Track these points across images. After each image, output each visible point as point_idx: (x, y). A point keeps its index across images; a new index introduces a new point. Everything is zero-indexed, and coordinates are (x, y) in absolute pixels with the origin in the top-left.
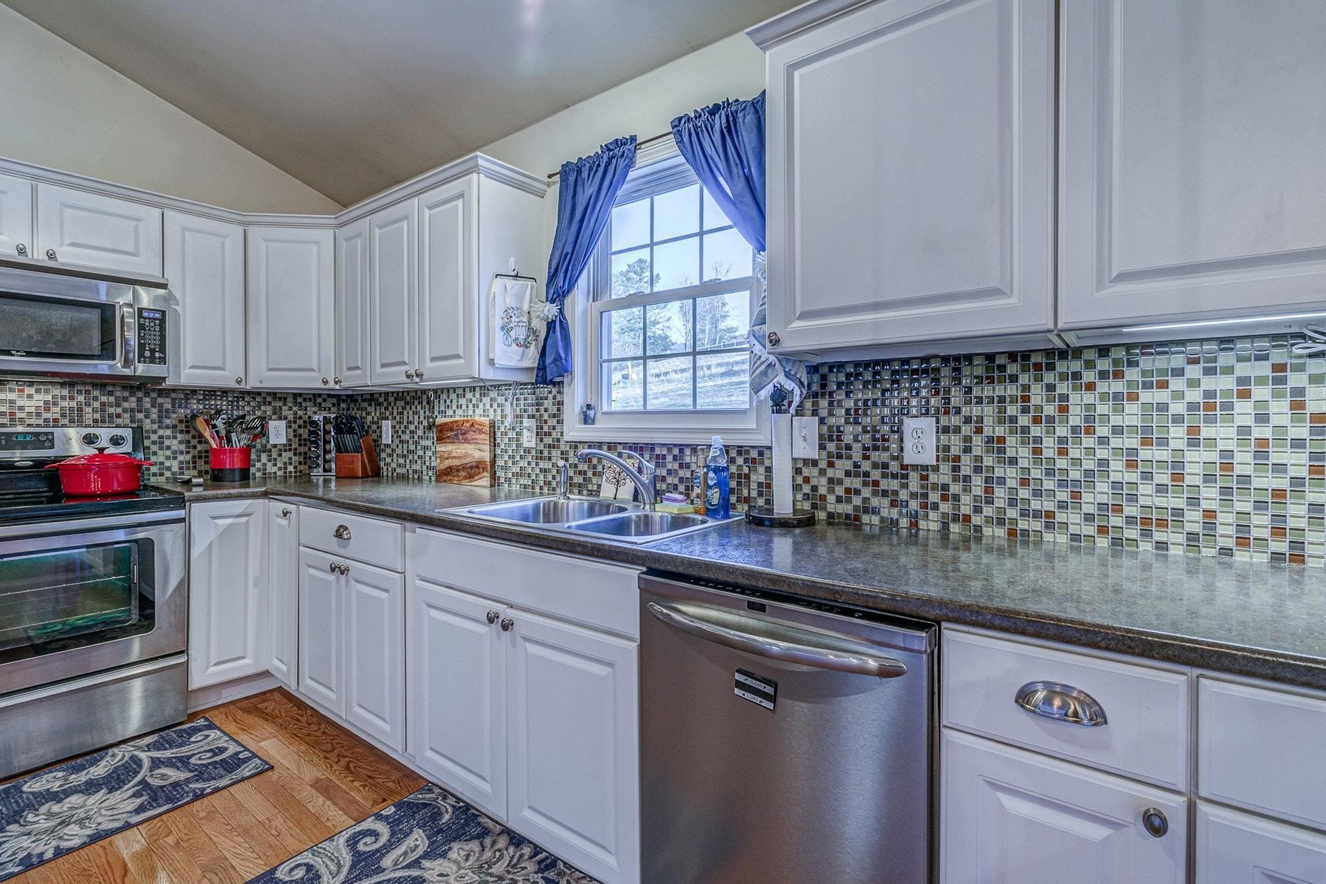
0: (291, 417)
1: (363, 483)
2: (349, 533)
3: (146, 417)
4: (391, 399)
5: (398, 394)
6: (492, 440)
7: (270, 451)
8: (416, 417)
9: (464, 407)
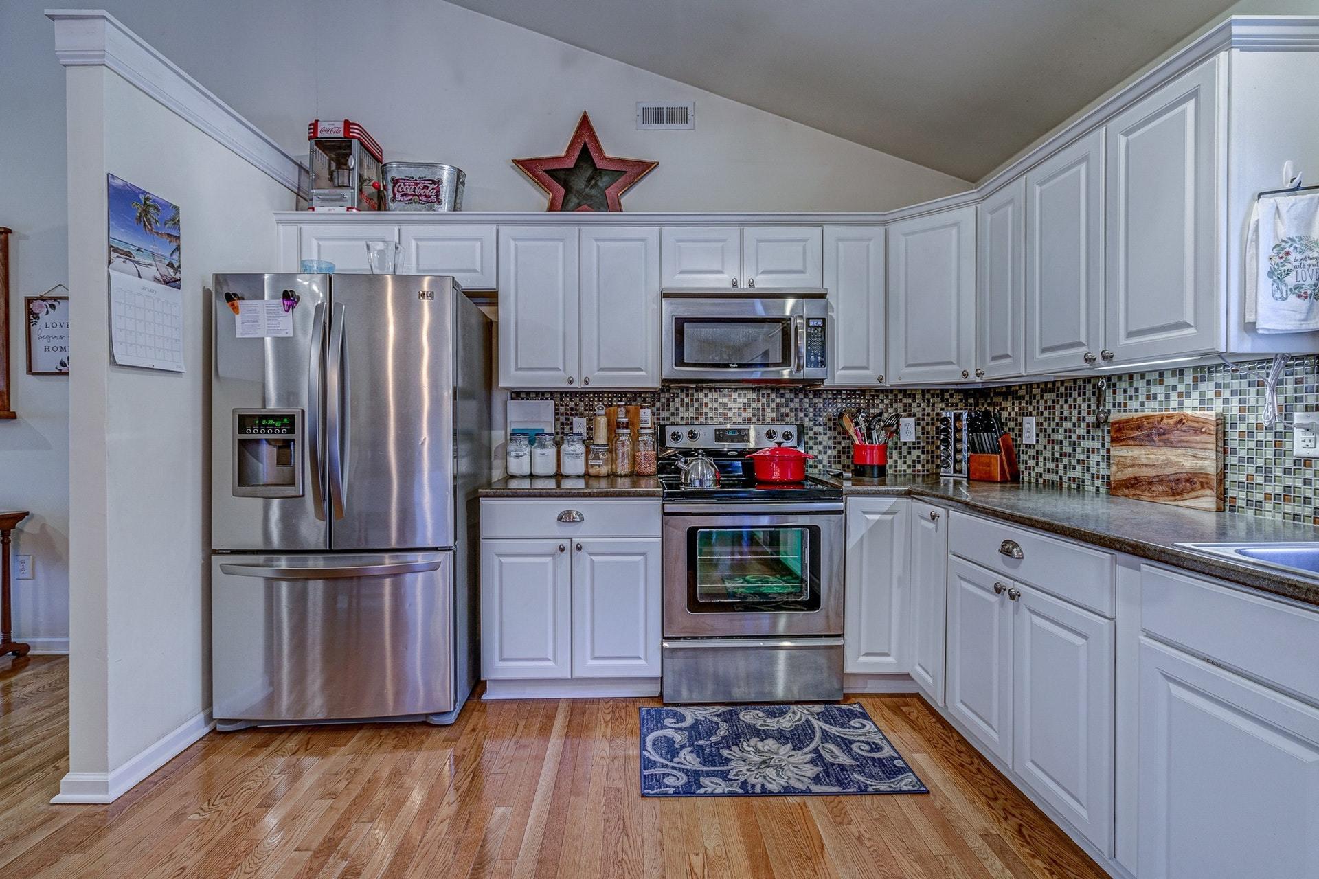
0: (920, 415)
1: (1003, 489)
2: (1021, 551)
3: (806, 415)
4: (1036, 391)
5: (1046, 385)
6: (1221, 444)
7: (900, 448)
8: (1075, 413)
9: (1161, 397)
